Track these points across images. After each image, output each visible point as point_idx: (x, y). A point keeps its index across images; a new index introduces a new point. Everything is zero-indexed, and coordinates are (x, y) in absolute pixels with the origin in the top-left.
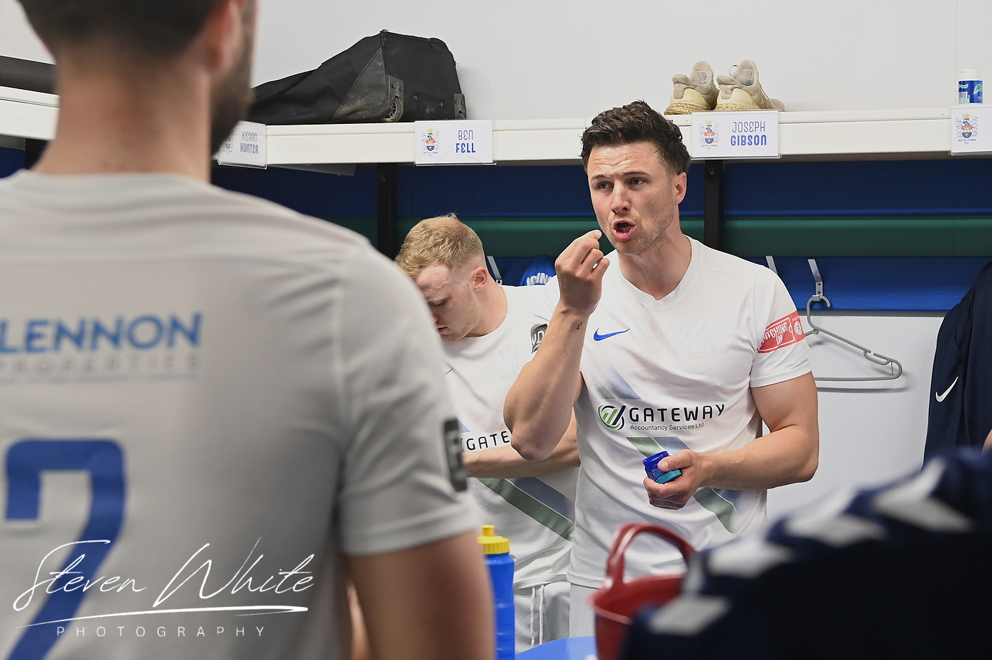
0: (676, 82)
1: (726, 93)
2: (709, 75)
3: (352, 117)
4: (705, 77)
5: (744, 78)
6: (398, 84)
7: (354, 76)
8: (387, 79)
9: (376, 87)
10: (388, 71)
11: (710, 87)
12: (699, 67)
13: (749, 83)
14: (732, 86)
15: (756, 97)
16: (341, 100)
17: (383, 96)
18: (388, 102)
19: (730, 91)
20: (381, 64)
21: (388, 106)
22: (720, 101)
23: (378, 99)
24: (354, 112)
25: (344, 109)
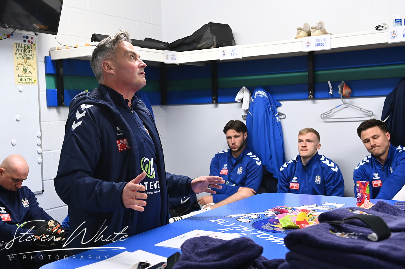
0: (298, 29)
1: (314, 31)
2: (308, 27)
3: (202, 48)
4: (307, 28)
5: (320, 27)
6: (215, 37)
7: (202, 36)
8: (211, 36)
9: (208, 38)
10: (212, 34)
11: (309, 30)
12: (305, 25)
13: (321, 28)
14: (315, 29)
15: (323, 32)
16: (198, 43)
17: (210, 41)
18: (212, 42)
19: (315, 31)
20: (209, 32)
21: (212, 44)
22: (312, 34)
23: (209, 42)
24: (202, 46)
25: (200, 46)
